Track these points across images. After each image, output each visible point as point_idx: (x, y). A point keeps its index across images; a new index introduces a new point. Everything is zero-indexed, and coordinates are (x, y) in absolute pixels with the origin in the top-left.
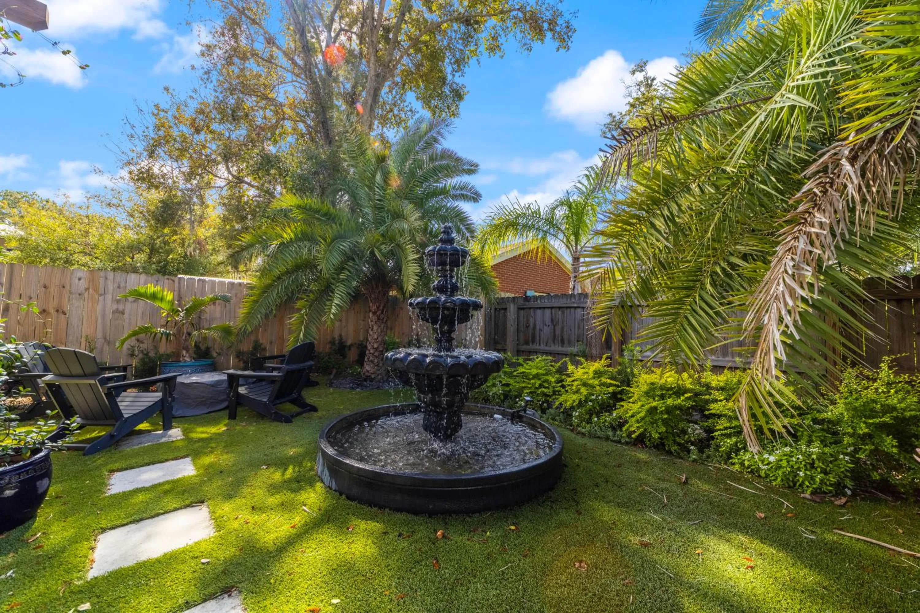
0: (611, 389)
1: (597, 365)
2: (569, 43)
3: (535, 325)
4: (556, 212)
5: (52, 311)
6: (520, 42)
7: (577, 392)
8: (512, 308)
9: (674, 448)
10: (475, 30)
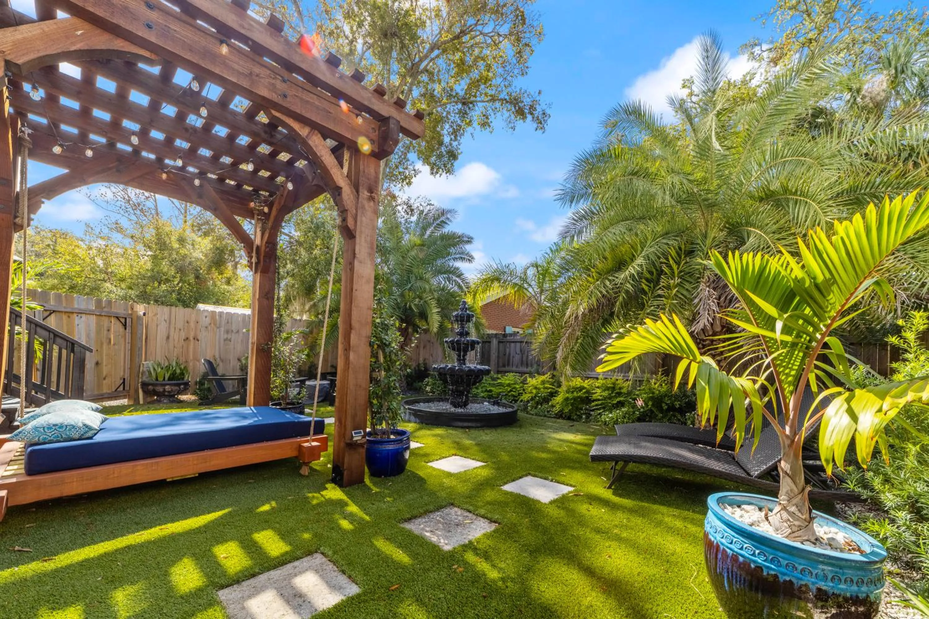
0: (549, 391)
1: (543, 378)
2: (545, 126)
3: (510, 354)
4: (528, 272)
5: (191, 339)
6: (506, 121)
7: (531, 393)
8: (495, 342)
9: (575, 417)
10: (469, 108)
